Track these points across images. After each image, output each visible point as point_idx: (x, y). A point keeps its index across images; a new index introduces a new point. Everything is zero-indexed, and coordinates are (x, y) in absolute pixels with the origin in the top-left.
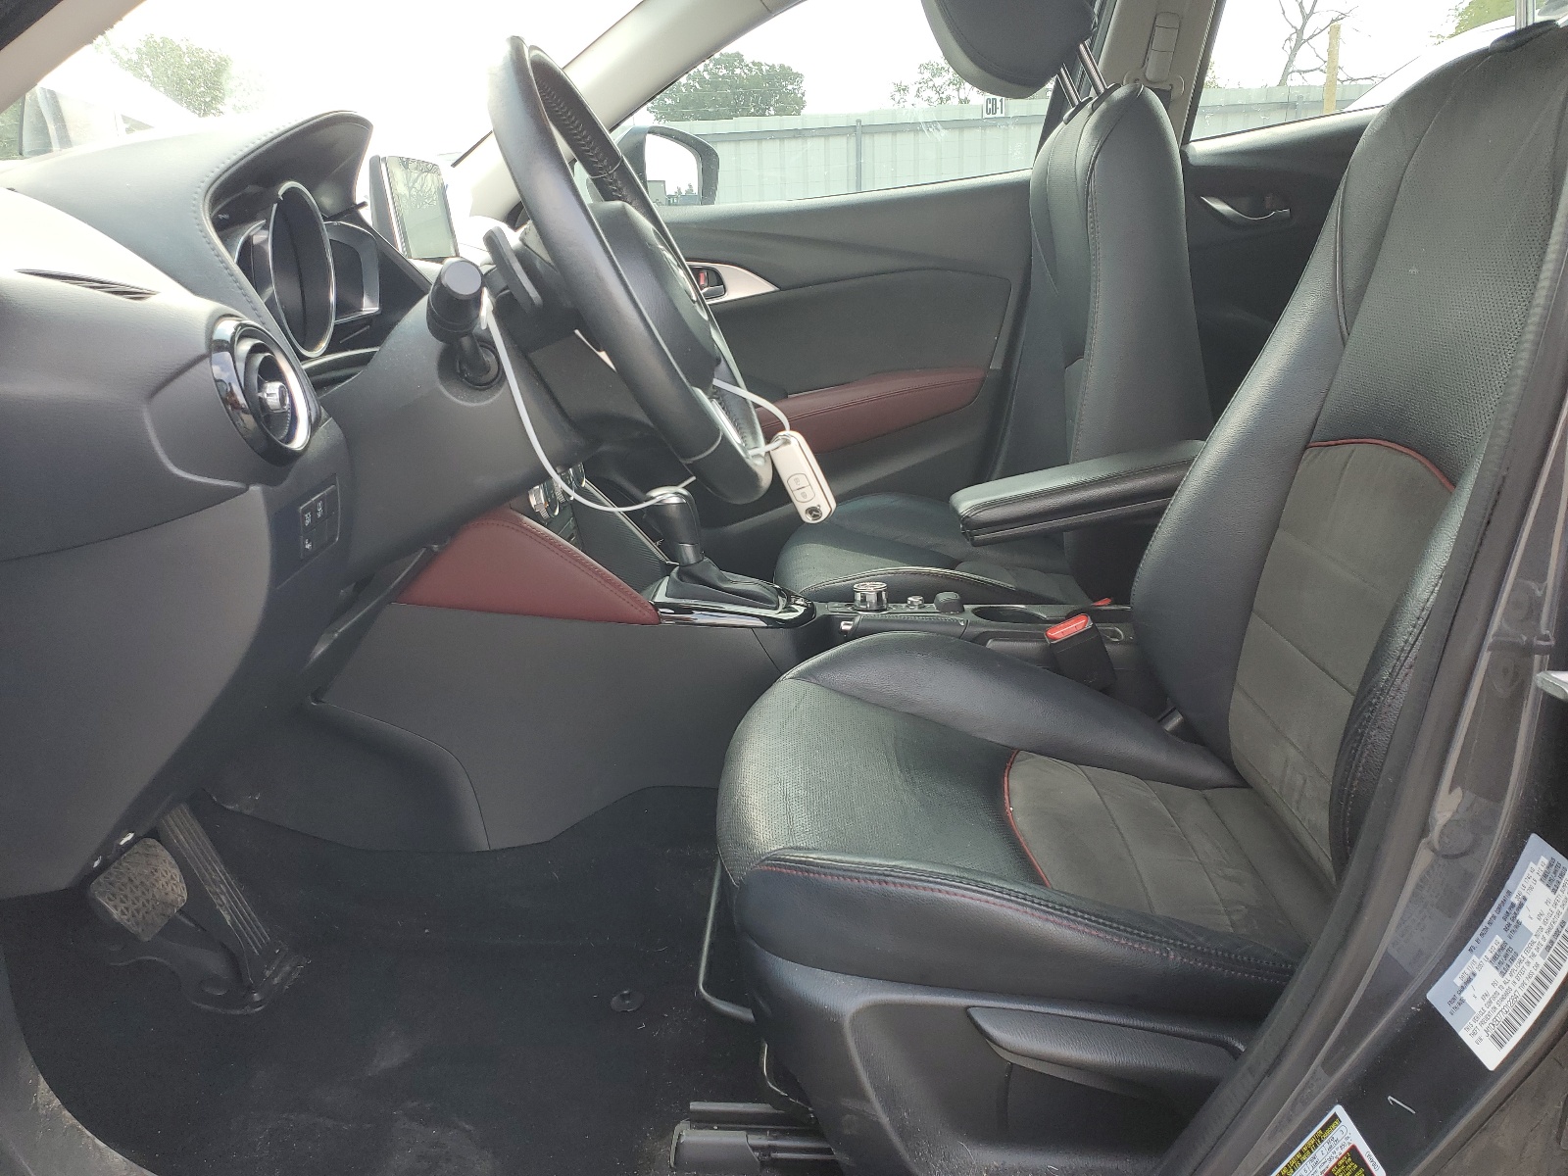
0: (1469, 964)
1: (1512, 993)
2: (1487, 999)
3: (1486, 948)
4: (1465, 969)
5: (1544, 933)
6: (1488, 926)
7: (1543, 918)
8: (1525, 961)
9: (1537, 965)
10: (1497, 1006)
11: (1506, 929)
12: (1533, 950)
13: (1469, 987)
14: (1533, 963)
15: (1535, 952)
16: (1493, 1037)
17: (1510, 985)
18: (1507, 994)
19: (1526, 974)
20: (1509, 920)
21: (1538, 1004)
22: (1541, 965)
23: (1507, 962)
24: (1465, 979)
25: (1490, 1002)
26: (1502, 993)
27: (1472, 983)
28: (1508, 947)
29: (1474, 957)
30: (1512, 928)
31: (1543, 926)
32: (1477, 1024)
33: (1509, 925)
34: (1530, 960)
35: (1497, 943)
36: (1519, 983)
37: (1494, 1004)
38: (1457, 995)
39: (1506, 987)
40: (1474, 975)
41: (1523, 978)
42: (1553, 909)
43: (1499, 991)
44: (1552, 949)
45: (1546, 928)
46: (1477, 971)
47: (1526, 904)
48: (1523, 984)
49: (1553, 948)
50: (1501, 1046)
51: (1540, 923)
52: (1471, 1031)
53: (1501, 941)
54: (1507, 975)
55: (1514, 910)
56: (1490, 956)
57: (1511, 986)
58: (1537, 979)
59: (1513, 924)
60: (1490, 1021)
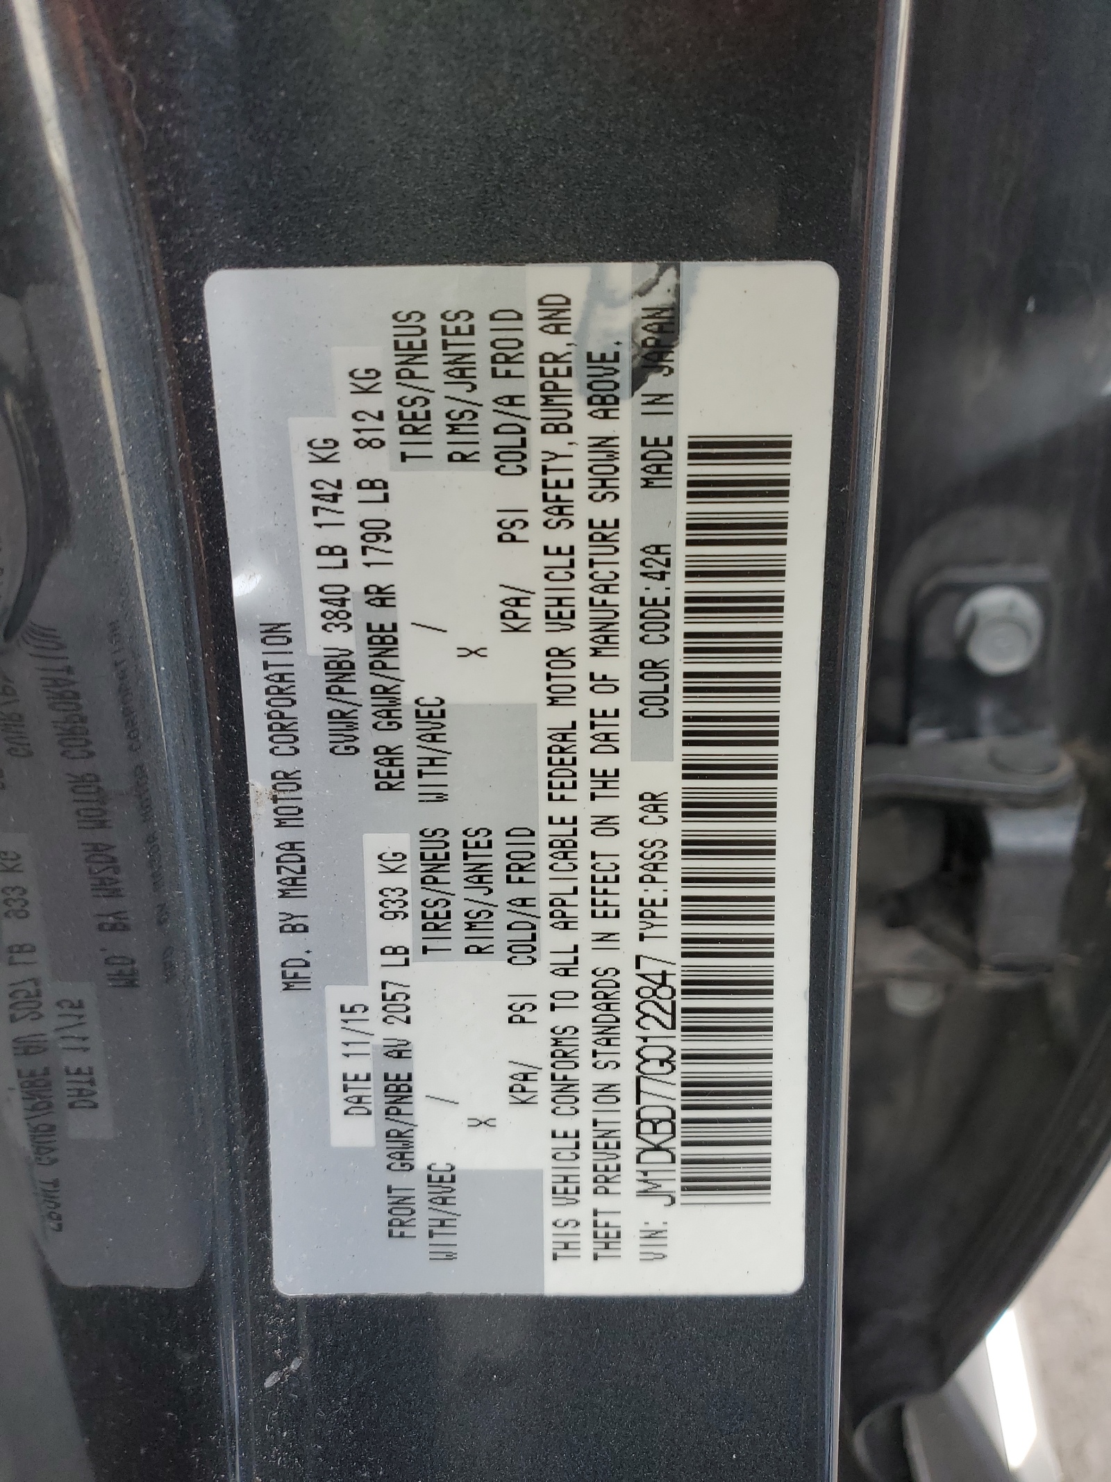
0: (335, 1034)
1: (629, 981)
2: (543, 1087)
3: (363, 916)
4: (337, 1066)
5: (585, 664)
6: (287, 835)
7: (535, 611)
8: (584, 826)
9: (653, 802)
10: (607, 1076)
11: (388, 782)
12: (586, 762)
13: (421, 1108)
14: (625, 806)
15: (604, 762)
16: (692, 1185)
17: (590, 959)
18: (606, 1001)
19: (631, 868)
20: (368, 738)
21: (777, 930)
22: (674, 787)
23: (503, 892)
24: (376, 1098)
25: (565, 1087)
26: (582, 1015)
27: (420, 1088)
28: (455, 840)
29: (337, 995)
30: (411, 760)
31: (562, 640)
32: (588, 1200)
33: (389, 755)
34: (603, 807)
35: (392, 863)
36: (628, 925)
37: (587, 1078)
38: (401, 1180)
39: (582, 982)
40: (399, 1052)
41: (628, 894)
42: (561, 538)
43: (562, 1018)
44: (677, 693)
45: (579, 639)
46: (399, 1031)
47: (404, 613)
48: (648, 911)
49: (677, 683)
50: (761, 1184)
51: (540, 638)
52: (587, 1244)
53: (405, 842)
54: (551, 939)
55: (362, 682)
56: (405, 932)
57: (604, 960)
58: (692, 847)
59: (407, 739)
60: (631, 1145)
